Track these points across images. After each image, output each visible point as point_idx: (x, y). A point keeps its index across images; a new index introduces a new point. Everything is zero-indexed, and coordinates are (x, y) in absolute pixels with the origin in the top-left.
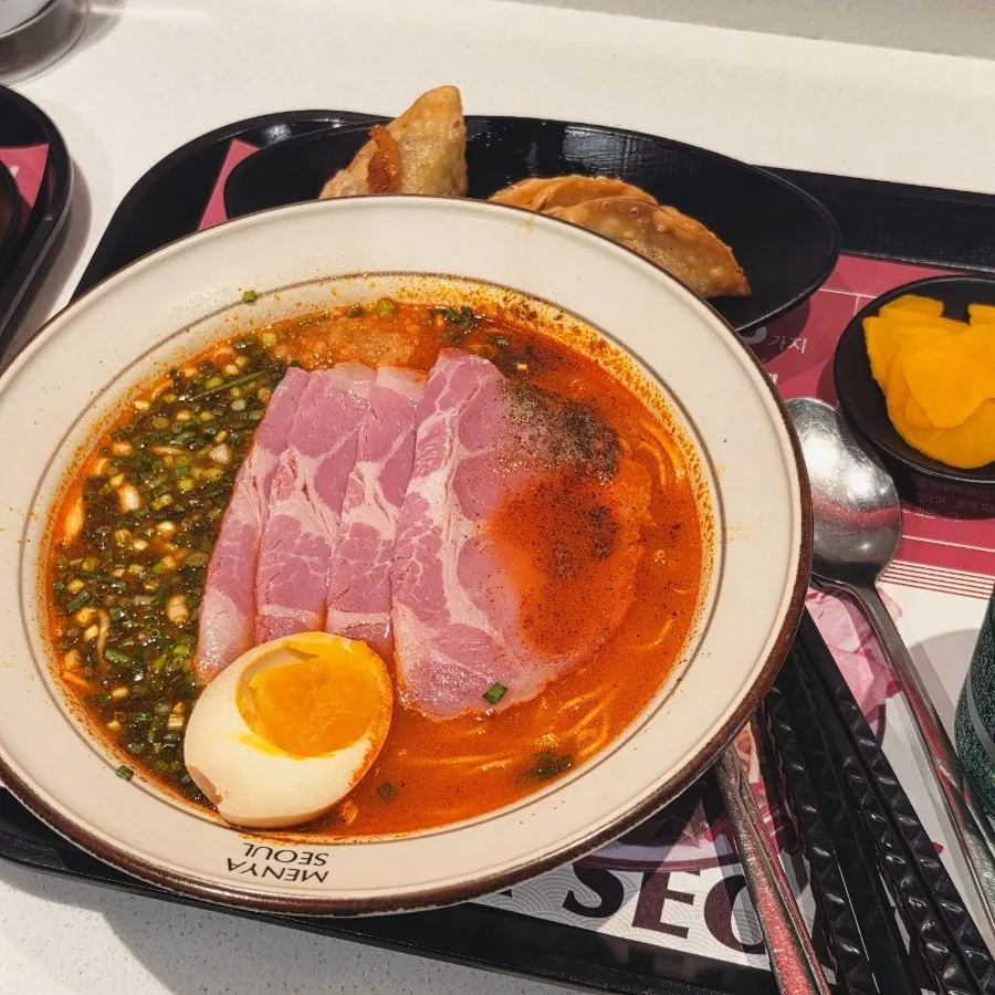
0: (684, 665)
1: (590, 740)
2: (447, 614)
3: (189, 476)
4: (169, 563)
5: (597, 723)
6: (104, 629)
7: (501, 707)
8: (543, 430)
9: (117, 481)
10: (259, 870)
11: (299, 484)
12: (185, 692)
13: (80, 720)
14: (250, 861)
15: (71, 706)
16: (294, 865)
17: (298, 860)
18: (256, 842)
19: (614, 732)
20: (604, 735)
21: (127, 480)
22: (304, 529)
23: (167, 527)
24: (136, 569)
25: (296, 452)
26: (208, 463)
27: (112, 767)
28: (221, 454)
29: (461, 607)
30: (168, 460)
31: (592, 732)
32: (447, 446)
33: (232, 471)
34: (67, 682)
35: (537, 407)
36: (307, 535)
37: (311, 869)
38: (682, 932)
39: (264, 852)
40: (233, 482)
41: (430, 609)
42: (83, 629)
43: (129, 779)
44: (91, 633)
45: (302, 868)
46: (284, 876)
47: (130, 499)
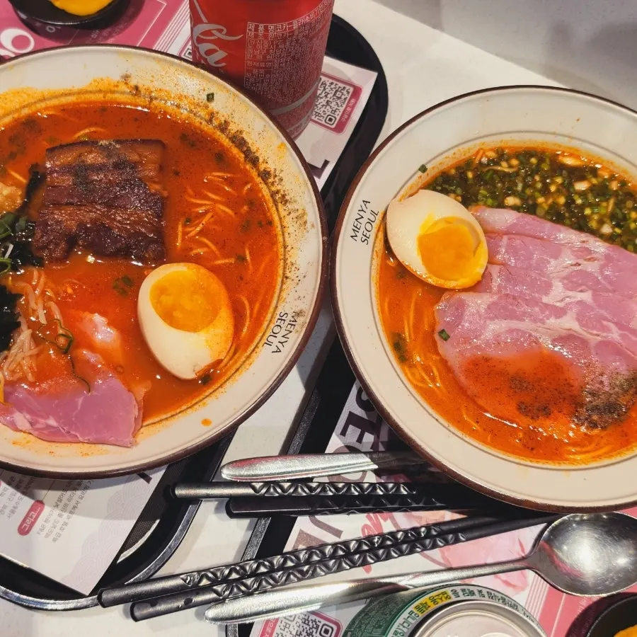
0: (446, 425)
1: (413, 374)
2: (492, 319)
3: (593, 213)
4: (541, 200)
5: (423, 380)
6: (507, 170)
7: (437, 337)
8: (607, 389)
9: (594, 181)
10: (362, 213)
11: (580, 261)
12: (467, 201)
13: (454, 154)
14: (368, 211)
15: (462, 150)
16: (363, 229)
17: (366, 232)
18: (379, 218)
19: (416, 387)
20: (415, 382)
21: (594, 185)
22: (553, 262)
23: (562, 200)
24: (539, 185)
25: (602, 263)
26: (601, 222)
27: (427, 163)
28: (606, 229)
29: (496, 327)
30: (604, 204)
31: (418, 376)
32: (595, 332)
33: (595, 233)
34: (478, 152)
35: (623, 388)
36: (549, 262)
37: (360, 235)
38: (343, 433)
39: (372, 218)
40: (586, 232)
41: (495, 311)
42: (507, 161)
43: (419, 170)
44: (504, 164)
45: (361, 232)
46: (356, 223)
47: (581, 186)
